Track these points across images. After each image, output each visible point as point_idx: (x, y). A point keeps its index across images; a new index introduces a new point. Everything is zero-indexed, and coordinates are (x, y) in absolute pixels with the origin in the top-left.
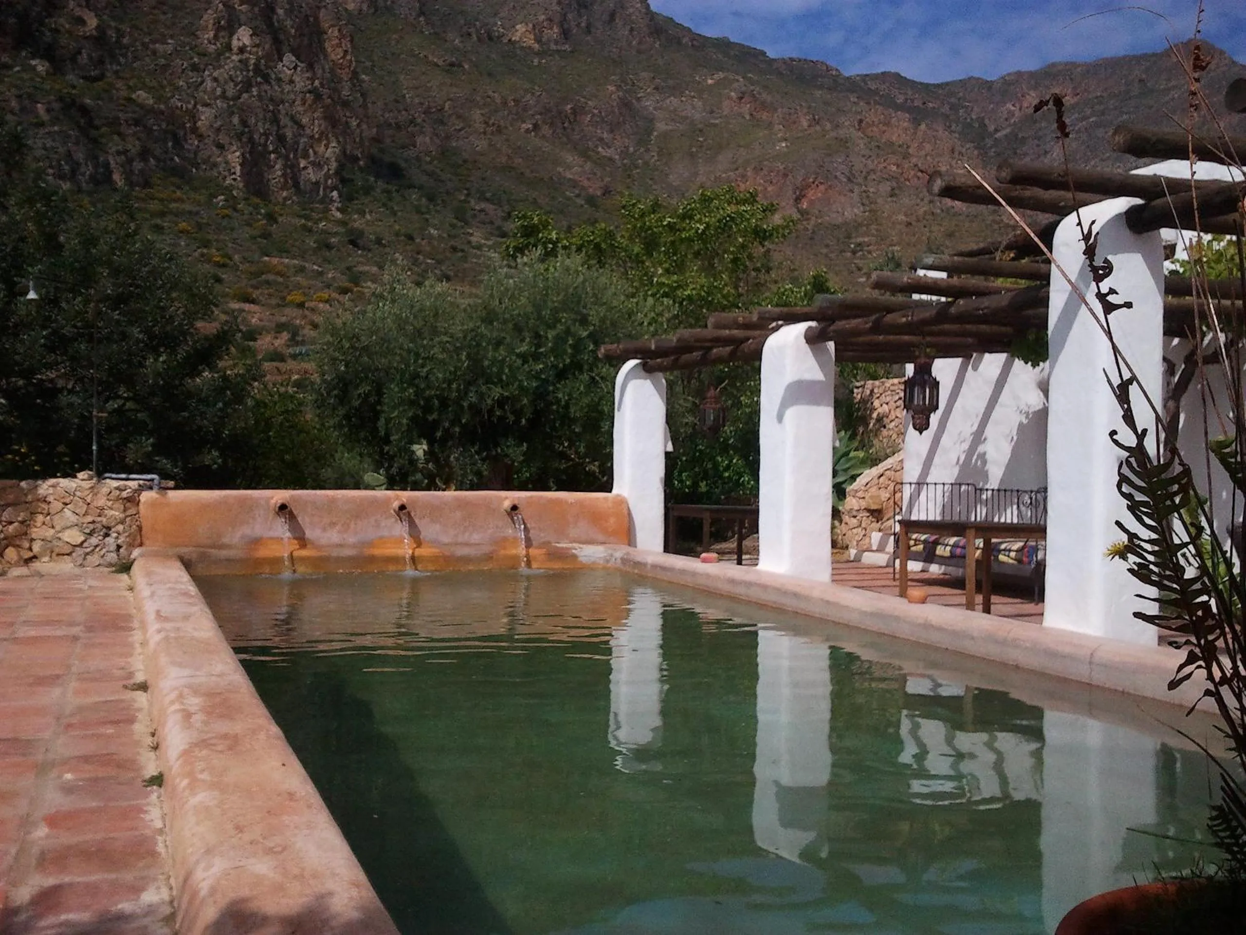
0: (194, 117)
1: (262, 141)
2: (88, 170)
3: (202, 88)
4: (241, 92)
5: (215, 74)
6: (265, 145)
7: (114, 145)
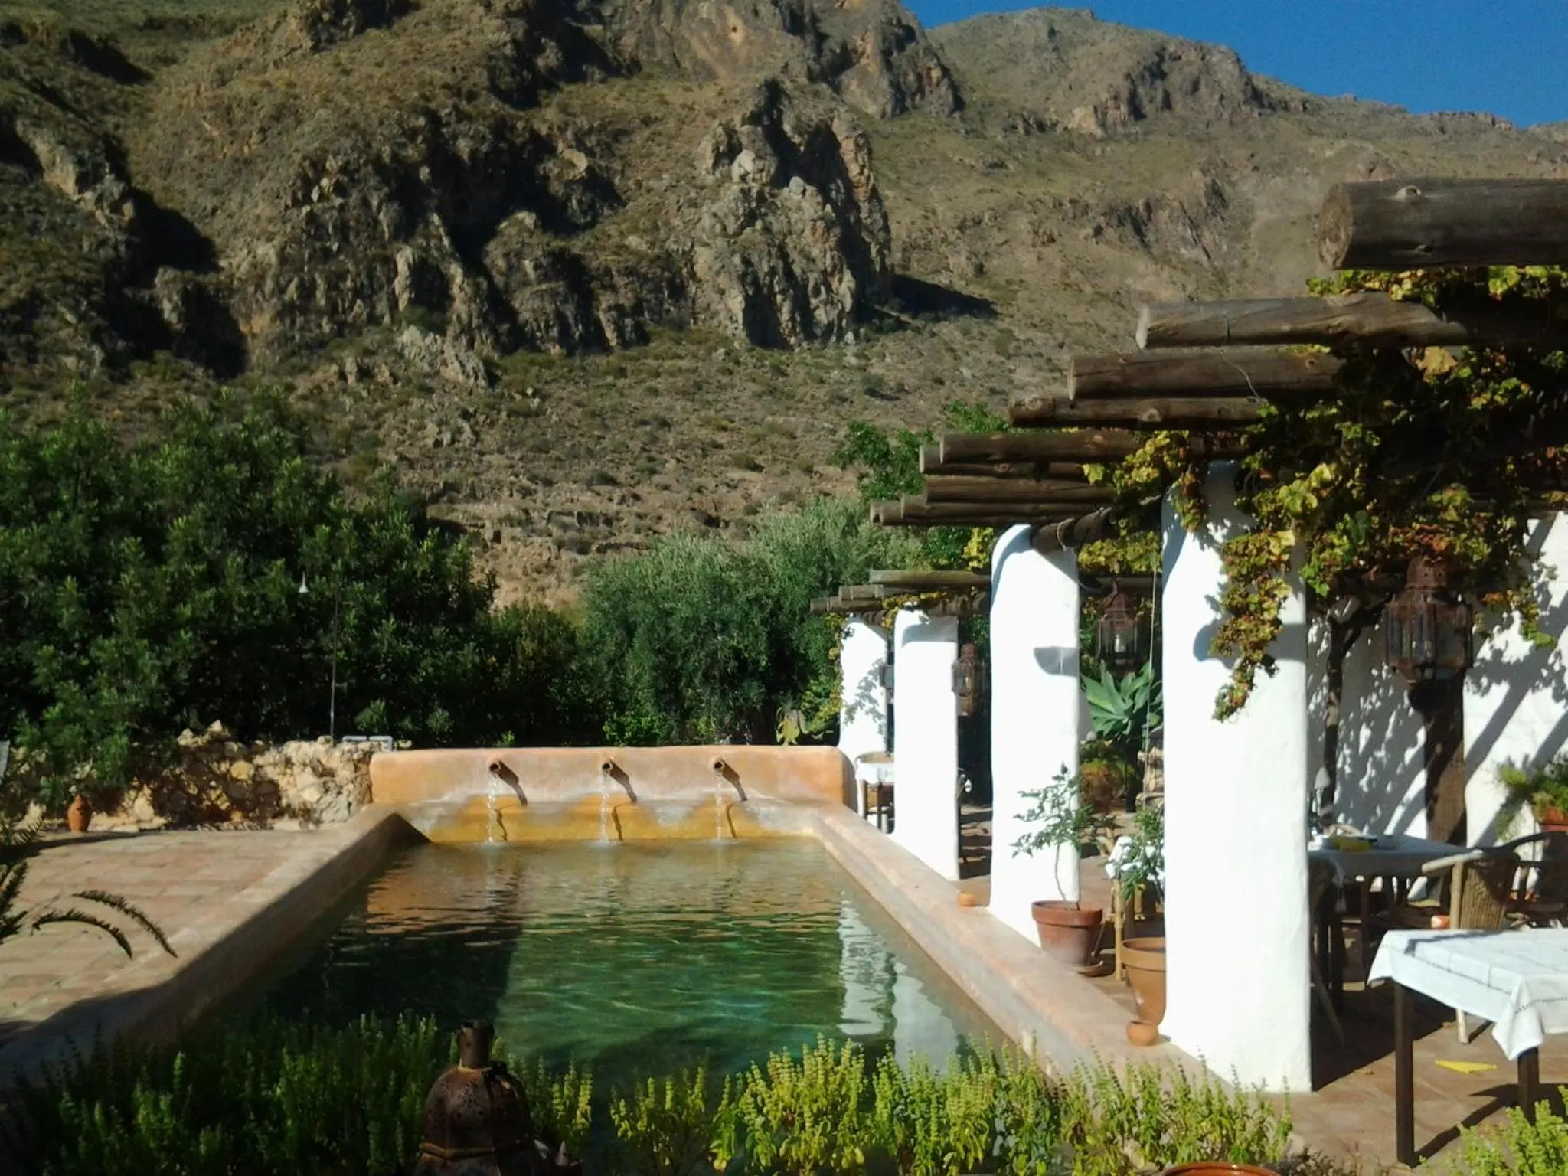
0: (690, 261)
1: (767, 281)
2: (578, 331)
3: (699, 226)
4: (742, 227)
5: (714, 209)
6: (771, 286)
7: (606, 300)
